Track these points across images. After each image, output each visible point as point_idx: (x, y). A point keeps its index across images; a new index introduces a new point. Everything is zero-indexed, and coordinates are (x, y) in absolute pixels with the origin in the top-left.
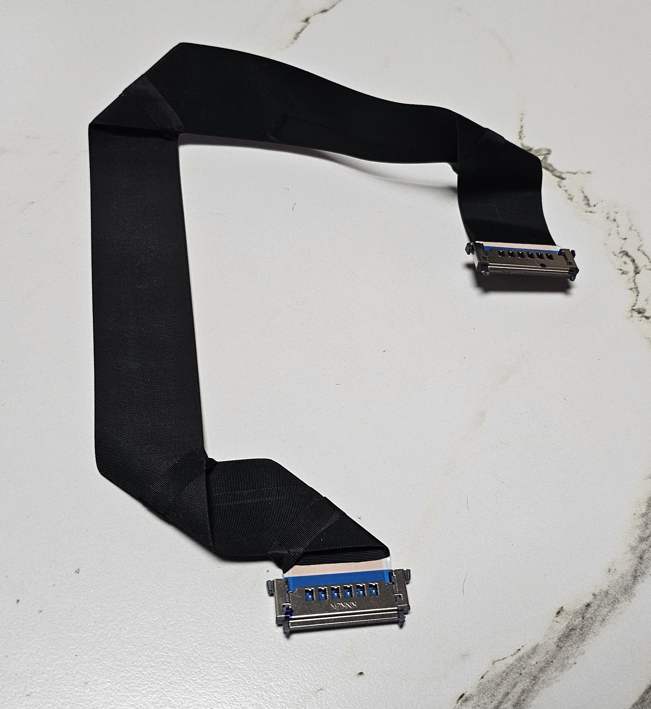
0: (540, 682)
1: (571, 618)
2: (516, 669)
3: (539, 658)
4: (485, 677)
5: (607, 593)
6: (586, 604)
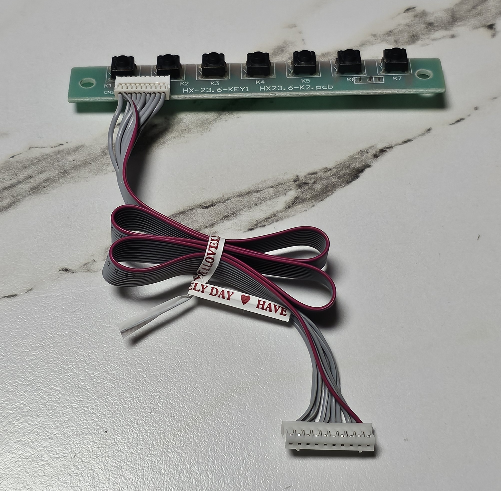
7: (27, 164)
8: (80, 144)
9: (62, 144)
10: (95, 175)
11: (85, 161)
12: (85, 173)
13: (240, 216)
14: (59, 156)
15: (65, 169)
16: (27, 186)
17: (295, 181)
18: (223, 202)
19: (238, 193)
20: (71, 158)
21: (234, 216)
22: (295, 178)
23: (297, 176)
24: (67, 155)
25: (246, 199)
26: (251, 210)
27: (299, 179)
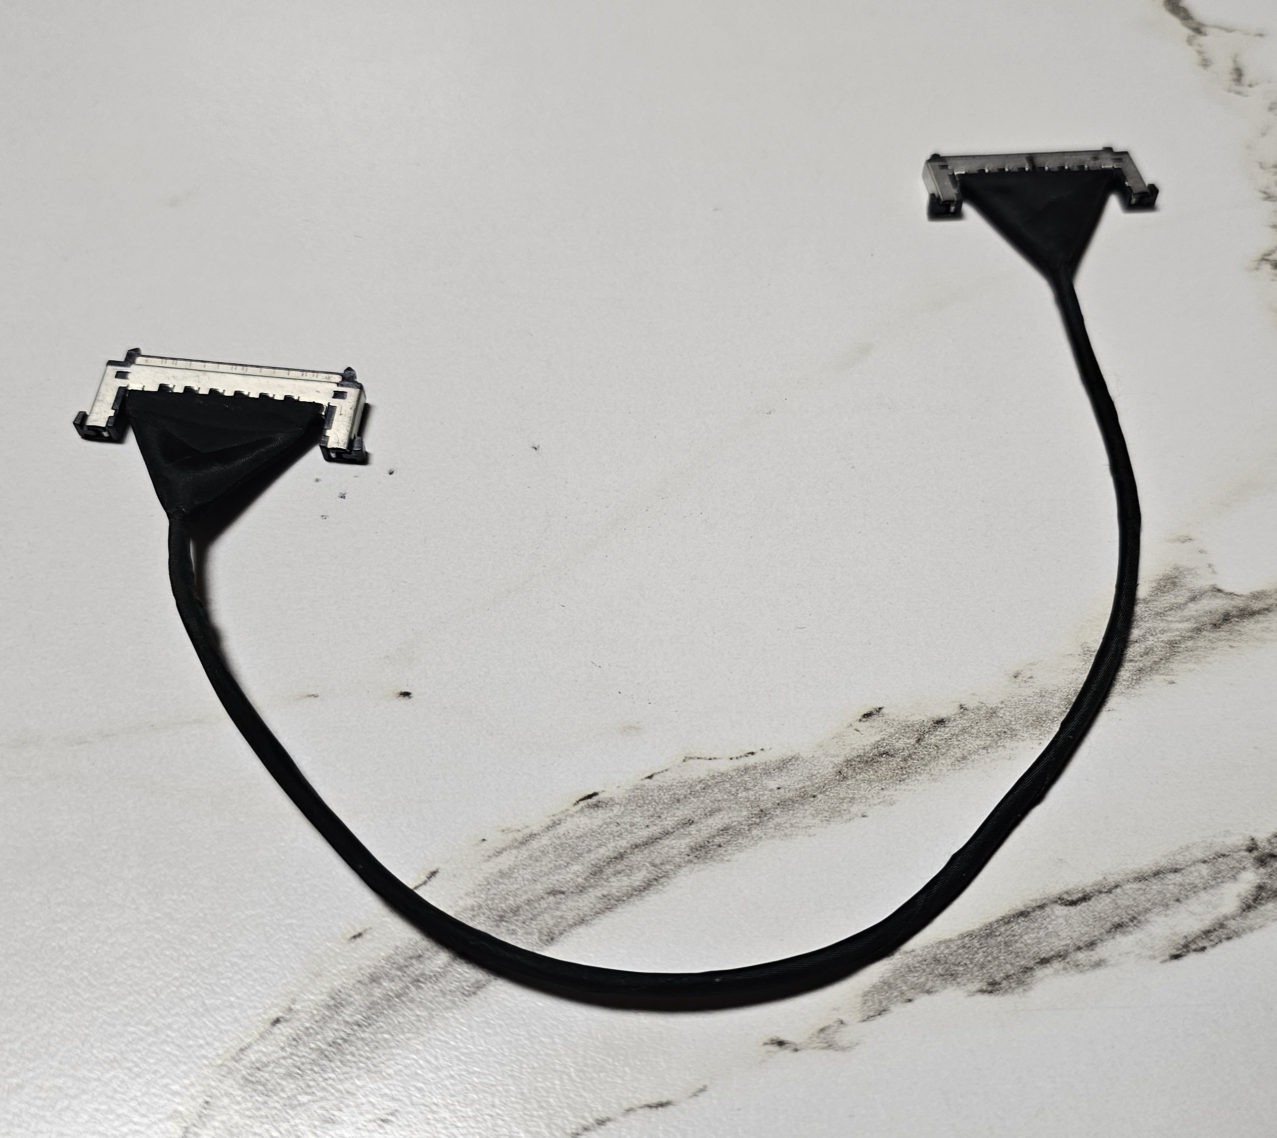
0: (770, 825)
1: (891, 733)
2: (728, 786)
3: (790, 781)
4: (655, 778)
5: (993, 713)
6: (937, 718)
7: (681, 792)
8: (790, 754)
9: (752, 753)
10: (825, 822)
11: (803, 790)
12: (804, 817)
13: (1149, 926)
14: (746, 778)
15: (762, 807)
16: (683, 842)
17: (1250, 850)
18: (1106, 892)
19: (1136, 872)
20: (773, 785)
21: (1135, 925)
22: (1248, 843)
23: (1253, 839)
24: (764, 777)
25: (1154, 887)
26: (1168, 912)
27: (1255, 844)
